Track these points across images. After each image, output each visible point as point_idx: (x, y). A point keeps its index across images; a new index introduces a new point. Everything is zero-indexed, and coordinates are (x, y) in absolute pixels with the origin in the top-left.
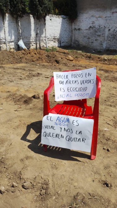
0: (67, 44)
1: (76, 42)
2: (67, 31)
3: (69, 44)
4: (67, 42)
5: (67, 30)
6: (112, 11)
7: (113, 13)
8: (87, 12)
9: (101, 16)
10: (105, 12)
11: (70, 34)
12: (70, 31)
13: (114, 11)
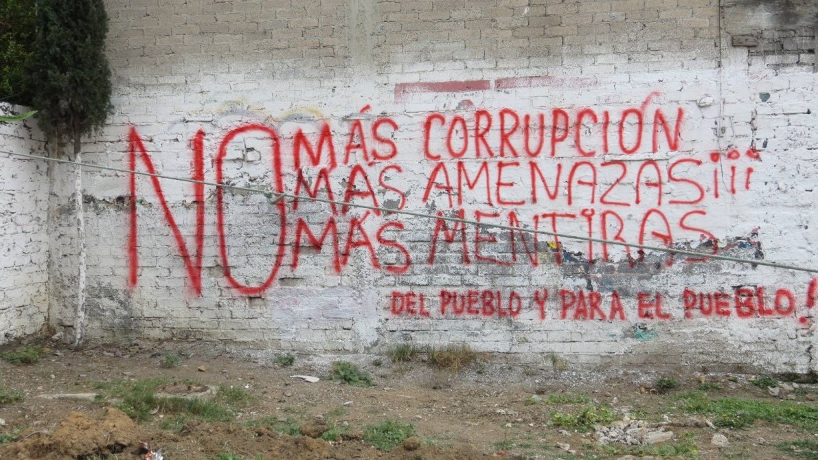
0: (25, 321)
1: (106, 302)
2: (20, 220)
3: (40, 320)
4: (21, 309)
5: (17, 208)
6: (395, 78)
7: (402, 89)
8: (180, 79)
9: (305, 113)
10: (337, 82)
11: (43, 237)
12: (44, 217)
13: (414, 78)
